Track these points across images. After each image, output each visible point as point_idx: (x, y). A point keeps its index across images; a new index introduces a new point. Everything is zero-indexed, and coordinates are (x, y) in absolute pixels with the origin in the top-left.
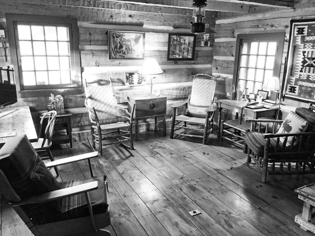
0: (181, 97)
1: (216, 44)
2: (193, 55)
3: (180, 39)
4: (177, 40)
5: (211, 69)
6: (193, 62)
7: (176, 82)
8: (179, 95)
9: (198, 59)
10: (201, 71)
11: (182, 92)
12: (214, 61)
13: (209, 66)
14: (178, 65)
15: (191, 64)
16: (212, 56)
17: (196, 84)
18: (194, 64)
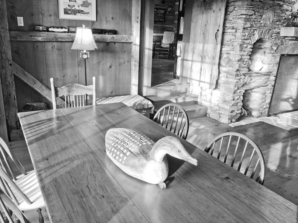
0: (158, 41)
1: (175, 15)
2: (164, 20)
3: (158, 11)
4: (156, 11)
5: (173, 27)
6: (164, 23)
7: (155, 33)
8: (157, 39)
9: (167, 22)
10: (168, 28)
11: (158, 38)
12: (174, 24)
13: (172, 26)
14: (157, 24)
15: (163, 24)
16: (174, 21)
17: (165, 34)
18: (165, 24)
